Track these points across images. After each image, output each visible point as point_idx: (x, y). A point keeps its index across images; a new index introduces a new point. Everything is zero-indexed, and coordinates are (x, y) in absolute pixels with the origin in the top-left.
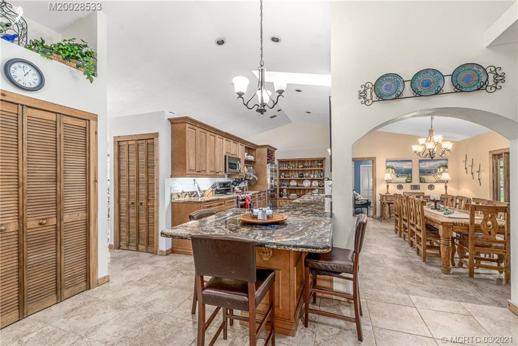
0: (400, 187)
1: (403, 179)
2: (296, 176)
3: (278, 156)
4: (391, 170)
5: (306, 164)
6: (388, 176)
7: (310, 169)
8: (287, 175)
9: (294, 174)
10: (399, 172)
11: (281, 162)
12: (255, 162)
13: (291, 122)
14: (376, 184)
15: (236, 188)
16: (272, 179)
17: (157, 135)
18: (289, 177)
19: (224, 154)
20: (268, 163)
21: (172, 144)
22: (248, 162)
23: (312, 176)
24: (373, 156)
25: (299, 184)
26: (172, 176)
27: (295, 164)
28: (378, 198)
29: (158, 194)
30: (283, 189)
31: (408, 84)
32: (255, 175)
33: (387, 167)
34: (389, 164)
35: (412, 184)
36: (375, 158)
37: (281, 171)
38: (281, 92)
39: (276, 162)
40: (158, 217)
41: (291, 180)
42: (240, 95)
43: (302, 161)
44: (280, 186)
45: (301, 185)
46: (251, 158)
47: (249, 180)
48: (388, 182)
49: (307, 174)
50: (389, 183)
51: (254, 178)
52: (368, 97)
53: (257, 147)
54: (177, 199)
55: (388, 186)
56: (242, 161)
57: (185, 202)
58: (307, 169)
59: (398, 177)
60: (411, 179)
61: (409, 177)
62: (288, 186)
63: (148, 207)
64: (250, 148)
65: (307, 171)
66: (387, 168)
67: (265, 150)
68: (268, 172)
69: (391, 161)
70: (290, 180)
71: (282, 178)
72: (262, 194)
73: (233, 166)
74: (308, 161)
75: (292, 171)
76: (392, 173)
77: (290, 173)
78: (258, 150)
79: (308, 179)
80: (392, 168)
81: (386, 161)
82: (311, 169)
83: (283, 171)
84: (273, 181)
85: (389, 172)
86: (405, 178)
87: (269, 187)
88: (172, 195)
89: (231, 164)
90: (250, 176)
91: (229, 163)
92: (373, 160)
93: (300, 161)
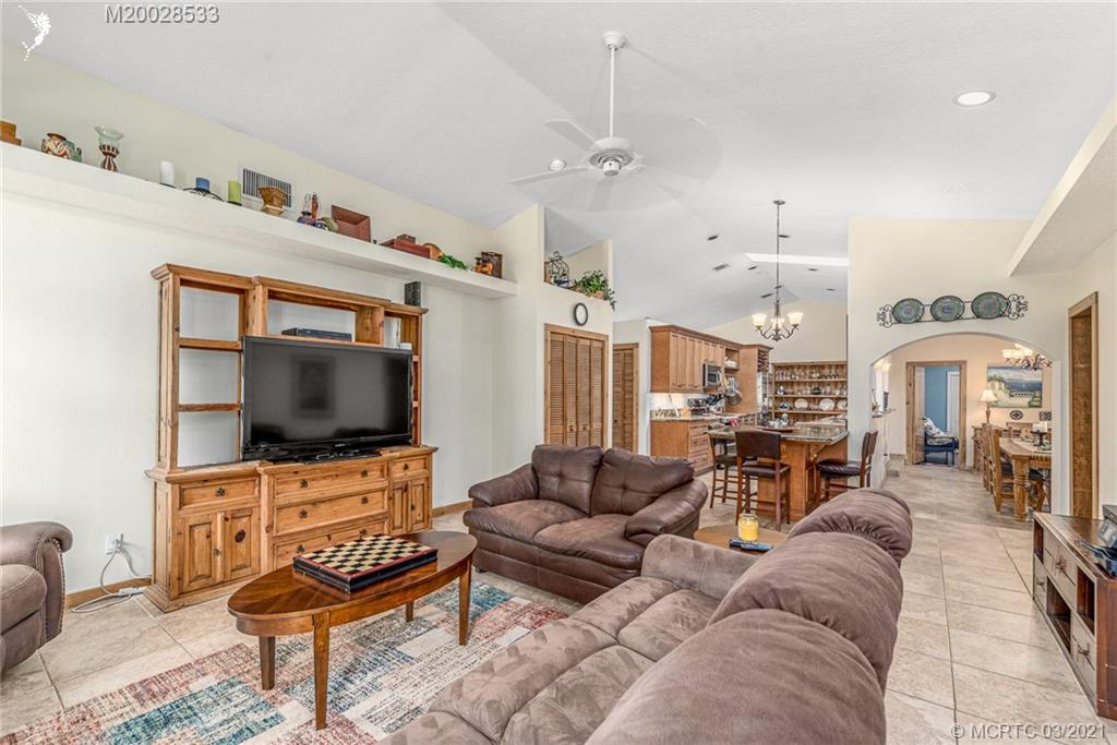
0: (1017, 415)
1: (1025, 401)
2: (807, 392)
3: (773, 358)
4: (997, 384)
5: (826, 372)
6: (988, 395)
7: (833, 379)
8: (790, 390)
9: (802, 387)
10: (1014, 388)
11: (778, 367)
12: (737, 370)
13: (797, 299)
14: (965, 409)
15: (712, 408)
16: (765, 395)
17: (637, 345)
18: (793, 393)
19: (703, 361)
20: (759, 371)
21: (653, 355)
22: (728, 371)
23: (838, 393)
24: (962, 359)
25: (812, 406)
26: (652, 391)
27: (804, 370)
28: (970, 433)
29: (637, 410)
30: (782, 413)
31: (928, 309)
32: (739, 389)
33: (990, 379)
34: (993, 373)
35: (1042, 410)
36: (965, 362)
37: (779, 384)
38: (795, 326)
39: (771, 369)
40: (637, 437)
41: (797, 398)
42: (759, 328)
43: (819, 367)
44: (776, 408)
45: (816, 407)
46: (732, 364)
47: (728, 397)
48: (990, 405)
49: (828, 389)
50: (993, 406)
51: (737, 395)
52: (888, 319)
53: (742, 346)
54: (655, 418)
55: (988, 413)
56: (723, 370)
57: (668, 421)
58: (829, 379)
59: (1012, 396)
60: (1041, 402)
61: (1035, 397)
62: (791, 409)
63: (624, 425)
64: (732, 350)
65: (829, 384)
66: (989, 381)
67: (756, 351)
68: (760, 382)
69: (997, 368)
70: (795, 399)
71: (781, 394)
72: (749, 418)
73: (713, 377)
74: (830, 366)
75: (799, 383)
76: (1000, 389)
77: (796, 388)
78: (742, 351)
79: (831, 398)
80: (1001, 380)
81: (989, 368)
82: (837, 379)
83: (781, 383)
84: (766, 399)
85: (993, 388)
86: (1028, 399)
87: (760, 410)
88: (651, 412)
89: (711, 374)
90: (732, 391)
91: (709, 375)
92: (961, 366)
93: (815, 366)
